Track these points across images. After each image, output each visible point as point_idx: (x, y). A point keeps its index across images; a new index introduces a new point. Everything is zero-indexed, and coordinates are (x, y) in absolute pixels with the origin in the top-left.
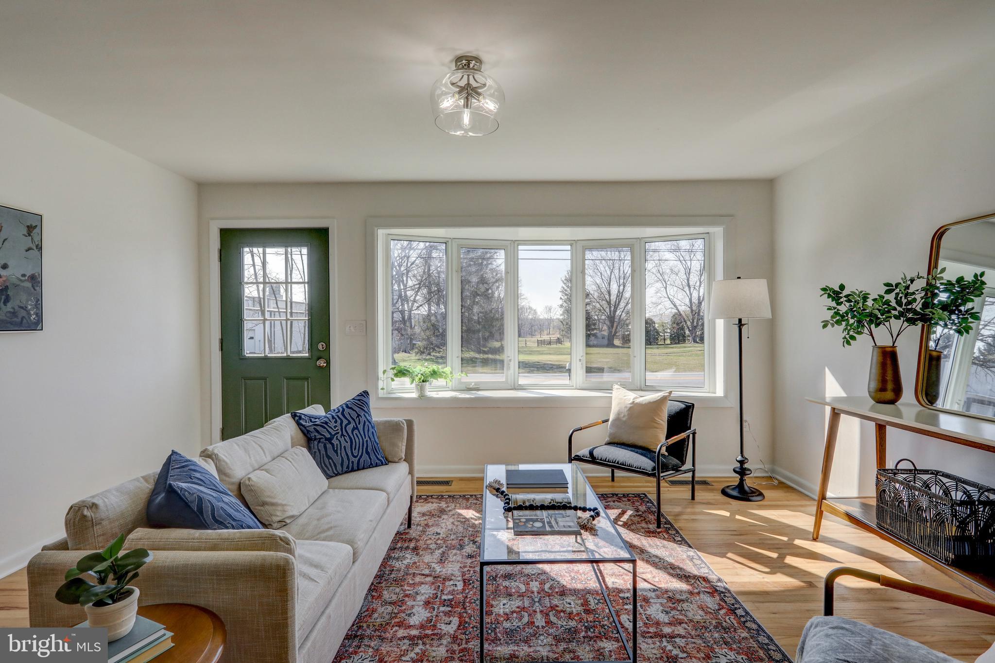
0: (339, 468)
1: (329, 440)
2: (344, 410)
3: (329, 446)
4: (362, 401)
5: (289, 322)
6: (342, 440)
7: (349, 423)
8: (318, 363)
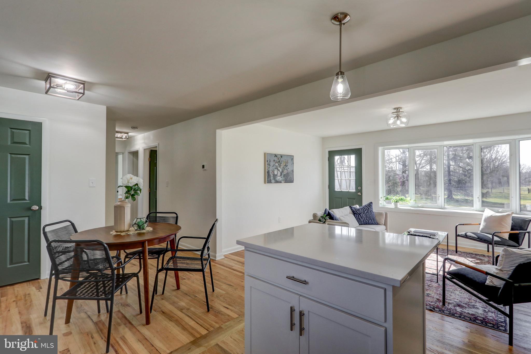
0: (362, 222)
1: (360, 214)
2: (364, 207)
3: (359, 216)
4: (370, 205)
5: (349, 180)
6: (363, 215)
7: (366, 210)
8: (358, 194)
